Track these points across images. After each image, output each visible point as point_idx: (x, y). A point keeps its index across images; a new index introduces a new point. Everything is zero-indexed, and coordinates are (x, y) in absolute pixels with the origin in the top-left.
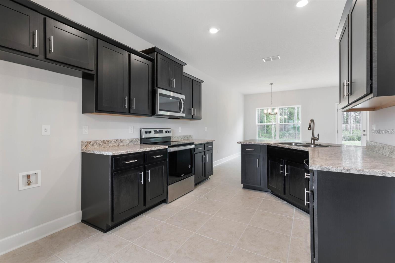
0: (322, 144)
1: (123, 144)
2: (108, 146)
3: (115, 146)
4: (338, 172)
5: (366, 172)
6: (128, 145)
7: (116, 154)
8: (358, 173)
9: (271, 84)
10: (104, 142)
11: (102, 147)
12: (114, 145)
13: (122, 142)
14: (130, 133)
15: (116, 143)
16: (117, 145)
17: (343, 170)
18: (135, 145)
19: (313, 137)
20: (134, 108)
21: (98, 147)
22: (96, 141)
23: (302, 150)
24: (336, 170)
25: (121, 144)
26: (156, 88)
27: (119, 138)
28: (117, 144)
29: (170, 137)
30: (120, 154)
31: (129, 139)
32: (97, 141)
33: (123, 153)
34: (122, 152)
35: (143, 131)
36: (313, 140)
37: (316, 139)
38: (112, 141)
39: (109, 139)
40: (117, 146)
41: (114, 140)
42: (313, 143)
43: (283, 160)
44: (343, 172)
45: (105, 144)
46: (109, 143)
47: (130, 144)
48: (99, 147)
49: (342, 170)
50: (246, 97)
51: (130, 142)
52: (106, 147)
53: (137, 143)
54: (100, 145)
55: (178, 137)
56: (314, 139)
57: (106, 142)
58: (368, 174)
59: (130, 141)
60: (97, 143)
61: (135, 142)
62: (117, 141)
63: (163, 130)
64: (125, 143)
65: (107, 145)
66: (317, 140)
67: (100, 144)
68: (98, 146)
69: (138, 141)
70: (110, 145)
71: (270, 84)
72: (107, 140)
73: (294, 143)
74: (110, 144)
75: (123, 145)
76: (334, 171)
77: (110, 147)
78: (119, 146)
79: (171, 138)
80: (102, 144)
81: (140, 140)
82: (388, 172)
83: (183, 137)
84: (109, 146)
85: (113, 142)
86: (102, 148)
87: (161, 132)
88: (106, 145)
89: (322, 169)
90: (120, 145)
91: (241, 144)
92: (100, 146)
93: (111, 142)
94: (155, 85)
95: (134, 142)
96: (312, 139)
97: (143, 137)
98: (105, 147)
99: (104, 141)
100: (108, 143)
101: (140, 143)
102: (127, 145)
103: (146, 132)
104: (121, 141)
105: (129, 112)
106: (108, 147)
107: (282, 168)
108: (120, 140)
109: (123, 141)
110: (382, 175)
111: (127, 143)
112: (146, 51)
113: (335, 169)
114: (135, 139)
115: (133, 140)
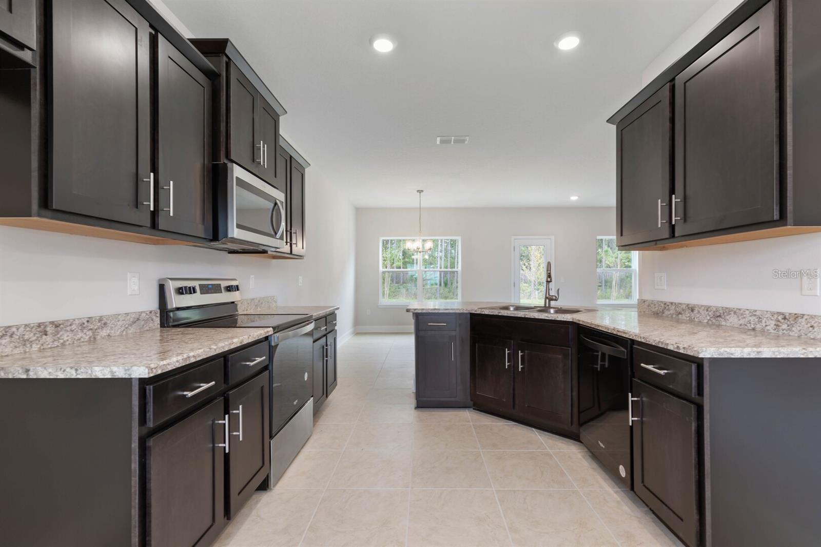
0: (564, 308)
1: (108, 332)
2: (56, 344)
3: (82, 340)
4: (745, 357)
5: (784, 353)
6: (124, 333)
7: (159, 372)
8: (774, 357)
9: (420, 191)
10: (42, 329)
11: (35, 347)
12: (79, 336)
13: (105, 324)
14: (129, 294)
15: (85, 331)
16: (90, 337)
17: (752, 353)
18: (147, 330)
19: (547, 295)
20: (171, 214)
21: (16, 351)
22: (9, 327)
23: (559, 319)
24: (742, 354)
25: (104, 333)
26: (223, 160)
27: (95, 313)
28: (90, 333)
29: (233, 302)
30: (170, 368)
31: (127, 314)
32: (14, 329)
33: (178, 365)
34: (175, 359)
35: (171, 286)
36: (547, 300)
37: (554, 298)
38: (71, 325)
39: (58, 317)
40: (90, 341)
41: (78, 319)
42: (547, 305)
43: (512, 341)
44: (752, 356)
45: (44, 337)
46: (61, 333)
47: (132, 330)
48: (21, 349)
49: (749, 354)
50: (360, 212)
51: (131, 325)
52: (51, 348)
53: (151, 325)
54: (25, 342)
55: (249, 302)
56: (549, 298)
57: (48, 329)
58: (786, 356)
59: (131, 320)
61: (146, 321)
62: (89, 324)
63: (220, 284)
64: (116, 328)
65: (55, 340)
66: (556, 300)
67: (26, 337)
68: (16, 347)
69: (154, 317)
70: (66, 339)
71: (418, 191)
72: (52, 323)
73: (512, 306)
74: (66, 336)
75: (109, 335)
76: (739, 357)
77: (63, 344)
78: (95, 338)
79: (236, 305)
80: (34, 338)
81: (158, 315)
82: (810, 350)
83: (259, 301)
84: (61, 341)
85: (74, 327)
86: (34, 356)
87: (216, 289)
88: (48, 339)
89: (719, 355)
90: (99, 337)
91: (412, 313)
92: (24, 345)
93: (68, 328)
94: (223, 153)
95: (143, 322)
96: (546, 298)
97: (174, 306)
98: (45, 346)
99: (42, 327)
100: (58, 332)
101: (159, 326)
102: (121, 335)
103: (180, 291)
104: (103, 322)
105: (154, 225)
106: (58, 346)
107: (512, 358)
108: (100, 320)
109: (108, 322)
110: (803, 354)
111: (123, 328)
112: (199, 44)
113: (739, 353)
114: (144, 312)
115: (140, 315)
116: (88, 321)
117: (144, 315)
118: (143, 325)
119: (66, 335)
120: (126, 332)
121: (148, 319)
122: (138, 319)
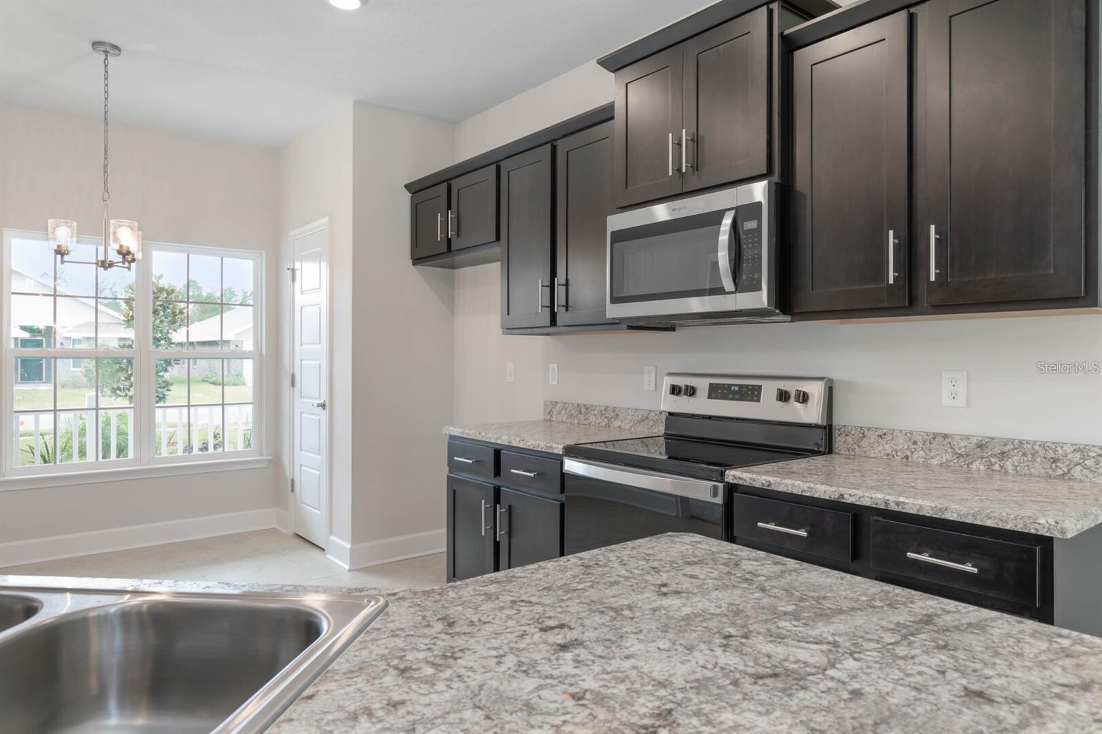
2: (586, 422)
3: (601, 425)
10: (579, 409)
11: (576, 421)
12: (598, 421)
13: (617, 415)
14: (645, 388)
15: (603, 418)
16: (606, 424)
22: (565, 403)
27: (612, 403)
28: (606, 420)
31: (636, 410)
32: (567, 405)
38: (594, 410)
39: (589, 401)
40: (605, 427)
41: (600, 406)
45: (581, 414)
46: (589, 415)
48: (570, 420)
57: (582, 409)
59: (640, 417)
60: (566, 410)
61: (656, 422)
63: (760, 387)
64: (626, 422)
67: (572, 412)
68: (567, 417)
70: (591, 420)
72: (584, 405)
75: (620, 427)
77: (590, 424)
78: (609, 426)
80: (576, 414)
84: (589, 421)
85: (596, 412)
87: (750, 393)
88: (582, 417)
90: (612, 426)
92: (571, 418)
93: (593, 412)
95: (651, 422)
98: (580, 423)
99: (580, 407)
100: (587, 414)
104: (616, 413)
108: (614, 411)
109: (619, 414)
111: (632, 424)
114: (653, 411)
115: (648, 414)
116: (605, 410)
117: (652, 414)
118: (652, 426)
119: (591, 417)
120: (635, 428)
121: (657, 420)
122: (647, 418)
